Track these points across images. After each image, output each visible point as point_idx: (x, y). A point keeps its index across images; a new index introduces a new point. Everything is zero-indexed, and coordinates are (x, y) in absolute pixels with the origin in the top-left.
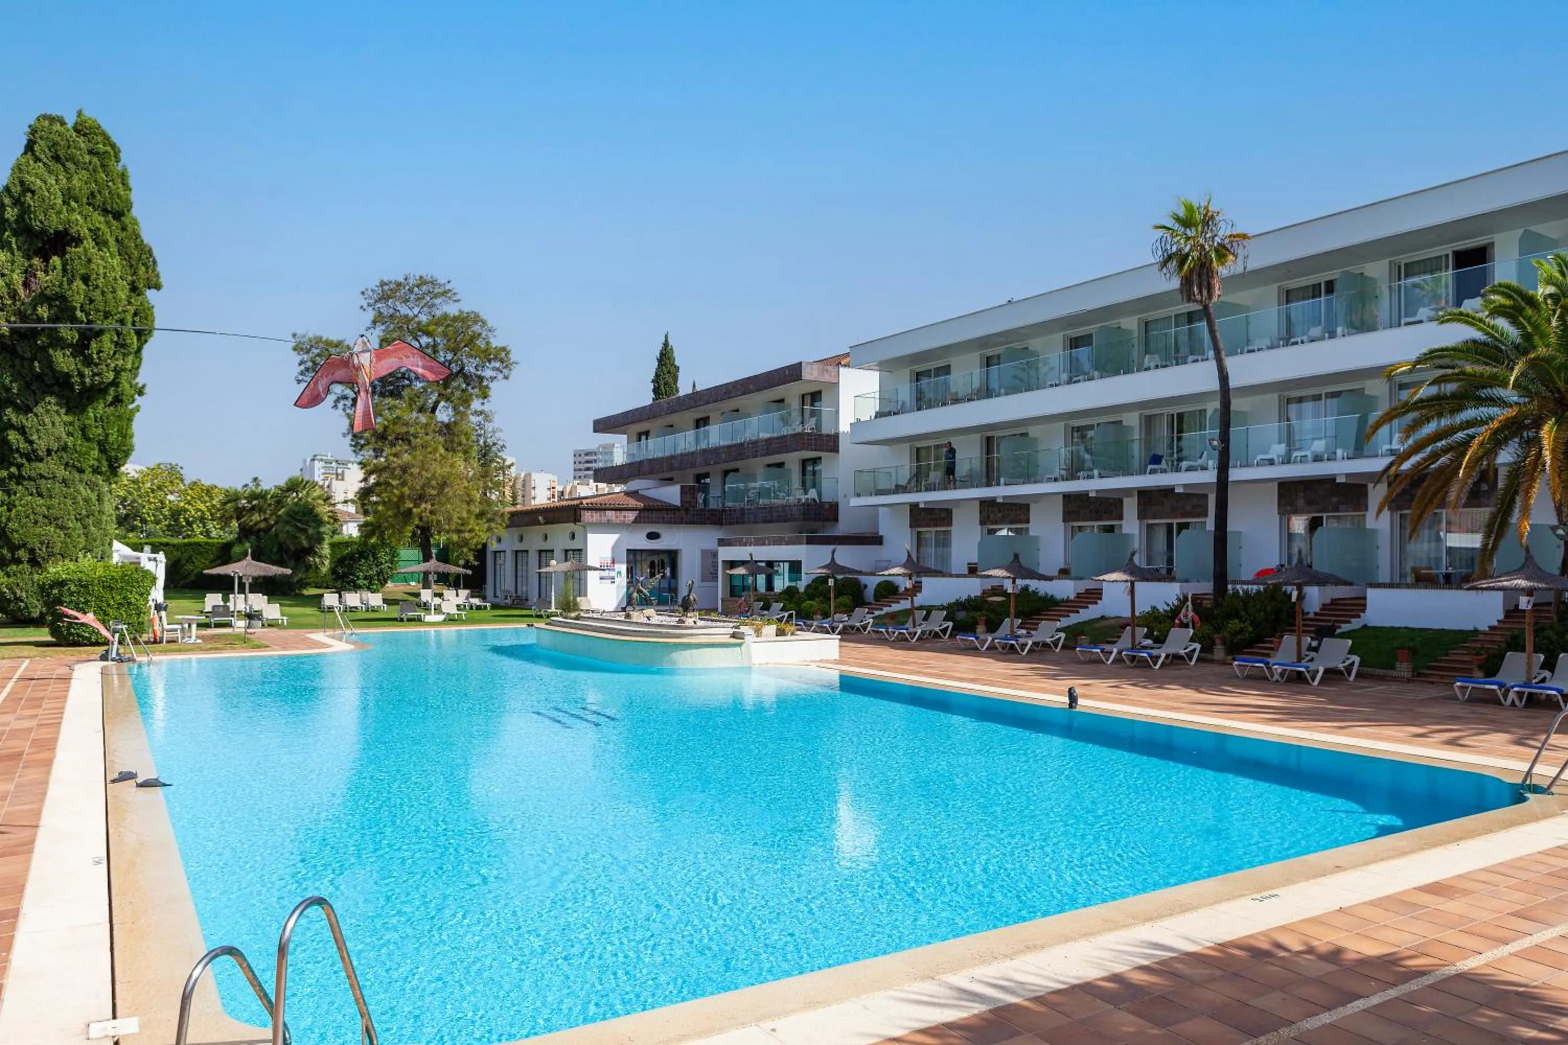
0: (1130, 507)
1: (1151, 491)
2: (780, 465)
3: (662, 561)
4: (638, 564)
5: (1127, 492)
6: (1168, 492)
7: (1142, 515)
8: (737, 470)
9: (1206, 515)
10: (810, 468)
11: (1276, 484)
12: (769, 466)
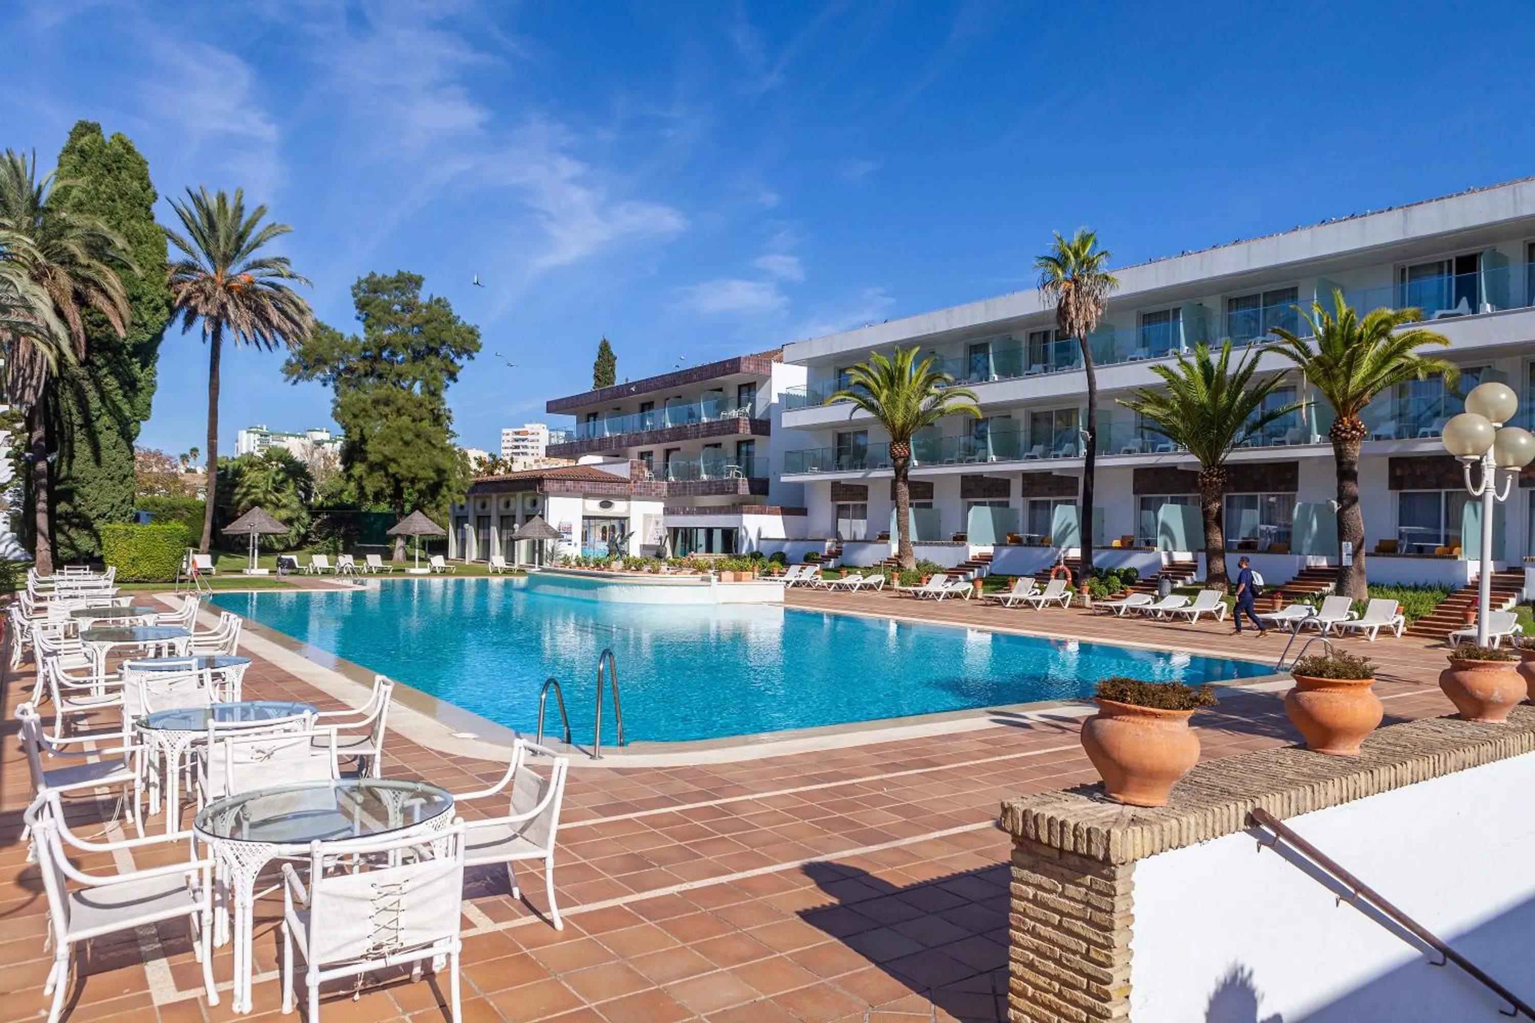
0: (1017, 486)
1: (1033, 474)
2: (717, 445)
3: (613, 527)
4: (592, 529)
5: (1014, 473)
6: (1046, 475)
7: (1026, 493)
8: (678, 449)
9: (1077, 494)
10: (744, 448)
11: (1132, 470)
12: (707, 446)
